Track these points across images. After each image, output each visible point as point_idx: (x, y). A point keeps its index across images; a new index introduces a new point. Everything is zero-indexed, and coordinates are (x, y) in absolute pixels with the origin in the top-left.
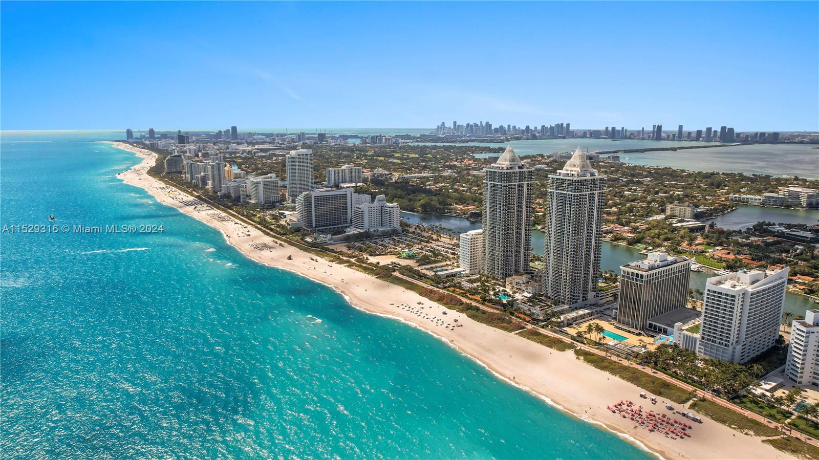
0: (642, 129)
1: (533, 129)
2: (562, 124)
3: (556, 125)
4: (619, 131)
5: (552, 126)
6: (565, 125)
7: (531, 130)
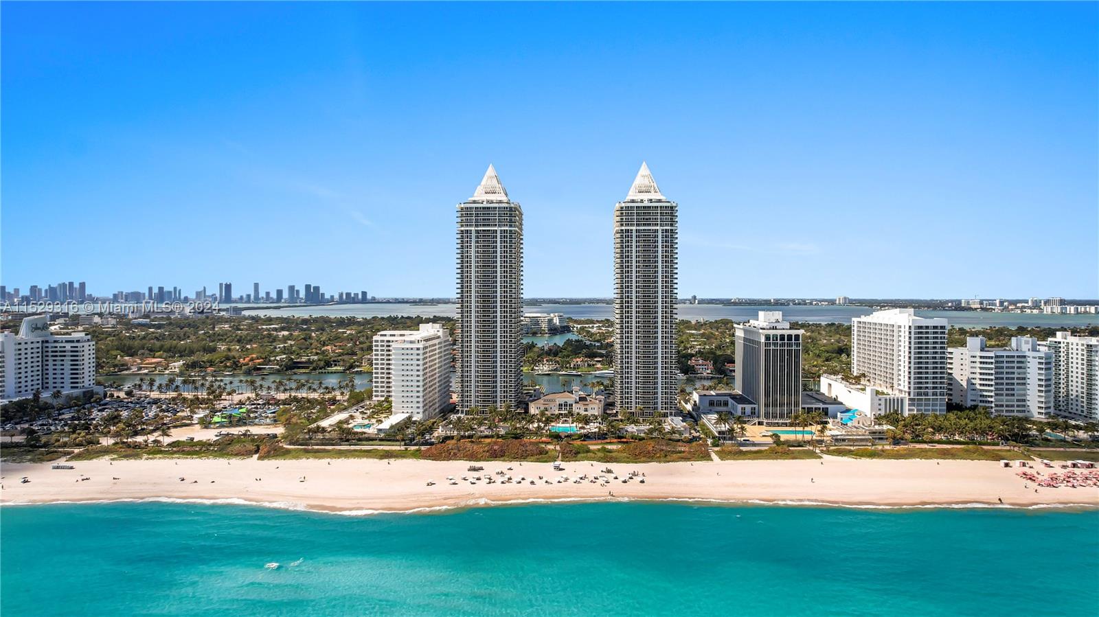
0: (203, 289)
1: (12, 292)
2: (71, 284)
3: (60, 285)
4: (170, 293)
5: (52, 286)
6: (76, 285)
7: (9, 293)
